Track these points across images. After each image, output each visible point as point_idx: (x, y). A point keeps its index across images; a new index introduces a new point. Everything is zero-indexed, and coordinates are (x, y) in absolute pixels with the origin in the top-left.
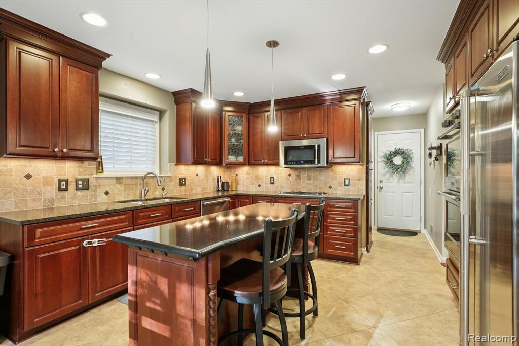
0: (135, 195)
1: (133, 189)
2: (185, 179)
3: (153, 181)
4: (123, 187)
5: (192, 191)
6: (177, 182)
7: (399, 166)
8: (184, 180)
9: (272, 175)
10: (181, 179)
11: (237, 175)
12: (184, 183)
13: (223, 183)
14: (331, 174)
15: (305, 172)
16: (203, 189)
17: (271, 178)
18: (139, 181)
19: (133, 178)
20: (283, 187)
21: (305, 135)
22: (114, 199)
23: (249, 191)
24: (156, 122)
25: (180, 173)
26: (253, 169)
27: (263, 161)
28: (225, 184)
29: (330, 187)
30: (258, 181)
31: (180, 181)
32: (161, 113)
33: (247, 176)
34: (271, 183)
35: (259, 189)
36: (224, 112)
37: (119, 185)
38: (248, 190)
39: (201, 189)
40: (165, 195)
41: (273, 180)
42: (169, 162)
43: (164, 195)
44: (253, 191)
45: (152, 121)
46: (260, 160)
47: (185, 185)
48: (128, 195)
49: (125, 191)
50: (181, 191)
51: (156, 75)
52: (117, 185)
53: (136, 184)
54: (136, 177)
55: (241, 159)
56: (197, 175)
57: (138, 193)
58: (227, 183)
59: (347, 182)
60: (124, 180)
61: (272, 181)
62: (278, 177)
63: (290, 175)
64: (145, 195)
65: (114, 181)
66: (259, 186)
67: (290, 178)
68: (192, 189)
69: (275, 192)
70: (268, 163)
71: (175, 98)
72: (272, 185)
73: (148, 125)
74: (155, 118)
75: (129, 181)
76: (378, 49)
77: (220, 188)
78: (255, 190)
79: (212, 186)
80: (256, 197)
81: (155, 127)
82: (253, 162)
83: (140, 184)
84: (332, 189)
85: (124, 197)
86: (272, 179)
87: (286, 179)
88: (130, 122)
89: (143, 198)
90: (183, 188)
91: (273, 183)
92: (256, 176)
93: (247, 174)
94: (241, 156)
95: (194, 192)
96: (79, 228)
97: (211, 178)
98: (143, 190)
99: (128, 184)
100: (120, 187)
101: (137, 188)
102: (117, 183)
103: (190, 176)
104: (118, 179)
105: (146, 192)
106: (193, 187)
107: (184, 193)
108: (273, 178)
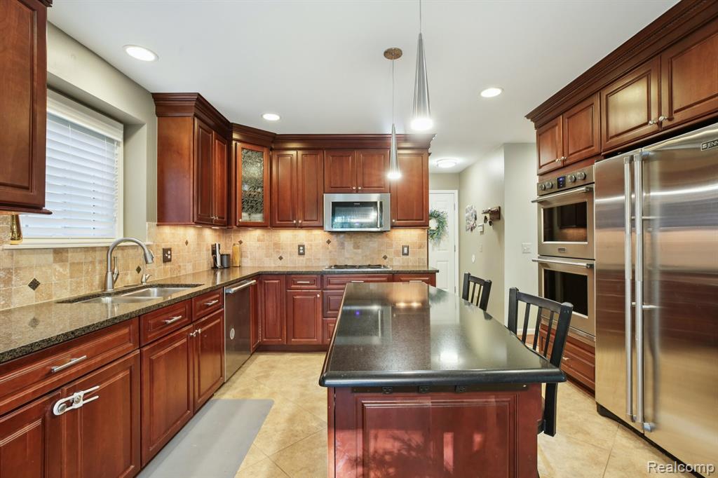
0: (92, 285)
1: (87, 272)
2: (170, 250)
3: (122, 254)
4: (68, 270)
5: (179, 271)
6: (159, 256)
7: (433, 230)
8: (169, 253)
9: (301, 242)
10: (165, 251)
11: (241, 242)
12: (169, 257)
13: (222, 256)
14: (386, 240)
15: (351, 238)
16: (194, 267)
17: (299, 246)
18: (99, 256)
19: (87, 249)
20: (319, 259)
21: (360, 188)
22: (50, 296)
23: (264, 267)
24: (118, 143)
25: (163, 239)
26: (270, 234)
27: (295, 222)
28: (225, 257)
29: (385, 257)
30: (278, 252)
31: (164, 254)
32: (129, 128)
33: (258, 244)
34: (300, 254)
35: (280, 263)
36: (234, 142)
37: (61, 267)
38: (261, 266)
39: (191, 267)
40: (146, 280)
41: (304, 250)
42: (147, 221)
43: (144, 280)
44: (270, 267)
45: (111, 140)
46: (291, 221)
47: (170, 260)
48: (79, 284)
49: (71, 277)
50: (165, 272)
51: (149, 53)
52: (57, 267)
53: (92, 263)
54: (94, 249)
55: (258, 218)
56: (187, 243)
57: (97, 280)
58: (228, 255)
59: (406, 251)
60: (70, 255)
61: (301, 251)
62: (311, 245)
63: (329, 242)
64: (114, 282)
65: (51, 257)
66: (281, 258)
67: (330, 246)
68: (180, 266)
69: (306, 267)
70: (304, 225)
71: (157, 105)
72: (301, 258)
73: (105, 146)
74: (118, 135)
75: (79, 257)
76: (491, 93)
77: (219, 264)
78: (273, 265)
79: (206, 261)
80: (293, 276)
81: (116, 152)
82: (278, 222)
83: (101, 262)
84: (387, 260)
85: (72, 290)
86: (301, 248)
87: (323, 247)
88: (70, 135)
89: (109, 290)
90: (168, 266)
91: (303, 254)
92: (275, 244)
93: (258, 240)
94: (260, 212)
95: (183, 272)
96: (44, 373)
97: (205, 249)
98: (110, 273)
99: (79, 263)
100: (61, 270)
101: (94, 270)
102: (55, 261)
103: (178, 246)
104: (59, 253)
105: (115, 276)
106: (181, 264)
107: (169, 276)
108: (303, 246)
